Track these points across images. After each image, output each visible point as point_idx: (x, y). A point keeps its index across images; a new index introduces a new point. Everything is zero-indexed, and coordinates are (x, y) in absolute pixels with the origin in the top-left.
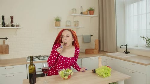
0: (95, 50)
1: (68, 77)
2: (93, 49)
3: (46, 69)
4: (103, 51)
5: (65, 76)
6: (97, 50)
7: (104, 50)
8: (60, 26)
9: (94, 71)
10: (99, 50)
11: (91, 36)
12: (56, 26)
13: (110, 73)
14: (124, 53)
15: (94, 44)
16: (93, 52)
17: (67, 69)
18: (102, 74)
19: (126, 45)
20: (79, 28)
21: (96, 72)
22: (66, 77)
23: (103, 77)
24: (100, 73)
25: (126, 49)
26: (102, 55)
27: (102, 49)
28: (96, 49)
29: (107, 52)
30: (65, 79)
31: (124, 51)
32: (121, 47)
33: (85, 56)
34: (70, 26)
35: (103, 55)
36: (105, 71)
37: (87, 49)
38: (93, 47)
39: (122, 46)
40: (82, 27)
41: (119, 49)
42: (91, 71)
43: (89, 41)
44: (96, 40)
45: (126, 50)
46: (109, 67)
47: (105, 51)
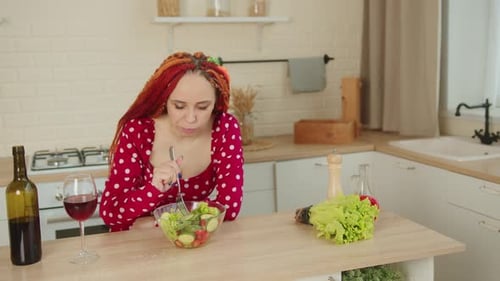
0: (340, 126)
1: (196, 239)
2: (332, 122)
3: (84, 200)
4: (379, 130)
5: (179, 232)
6: (350, 126)
7: (385, 128)
8: (178, 15)
9: (304, 217)
10: (359, 125)
11: (327, 59)
12: (161, 13)
13: (371, 225)
14: (477, 139)
15: (340, 97)
16: (329, 135)
17: (196, 205)
18: (331, 228)
19: (487, 106)
20: (271, 24)
21: (312, 220)
22: (187, 239)
23: (334, 243)
24: (325, 225)
25: (487, 124)
26: (371, 147)
27: (374, 124)
28: (344, 121)
29: (396, 135)
30: (181, 246)
31: (477, 134)
32: (458, 114)
33: (291, 150)
34: (228, 14)
35: (375, 150)
36: (347, 214)
37: (302, 121)
38: (336, 112)
39: (463, 110)
40: (286, 19)
41: (454, 124)
42: (292, 217)
43: (317, 86)
44: (345, 81)
45: (483, 127)
46: (367, 201)
47: (388, 133)
